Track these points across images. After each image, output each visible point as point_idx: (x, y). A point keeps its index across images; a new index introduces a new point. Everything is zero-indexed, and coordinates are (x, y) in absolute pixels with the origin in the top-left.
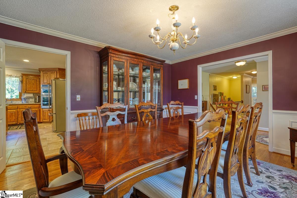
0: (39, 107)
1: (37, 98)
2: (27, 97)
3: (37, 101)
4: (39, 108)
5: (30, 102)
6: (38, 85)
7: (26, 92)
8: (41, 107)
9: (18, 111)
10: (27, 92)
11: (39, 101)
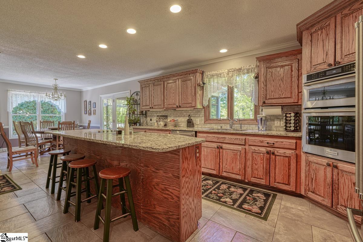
0: (297, 147)
1: (293, 118)
2: (270, 116)
3: (291, 127)
4: (296, 149)
5: (275, 129)
6: (293, 79)
7: (264, 103)
8: (301, 148)
9: (247, 151)
10: (266, 102)
11: (298, 129)
